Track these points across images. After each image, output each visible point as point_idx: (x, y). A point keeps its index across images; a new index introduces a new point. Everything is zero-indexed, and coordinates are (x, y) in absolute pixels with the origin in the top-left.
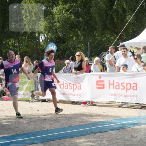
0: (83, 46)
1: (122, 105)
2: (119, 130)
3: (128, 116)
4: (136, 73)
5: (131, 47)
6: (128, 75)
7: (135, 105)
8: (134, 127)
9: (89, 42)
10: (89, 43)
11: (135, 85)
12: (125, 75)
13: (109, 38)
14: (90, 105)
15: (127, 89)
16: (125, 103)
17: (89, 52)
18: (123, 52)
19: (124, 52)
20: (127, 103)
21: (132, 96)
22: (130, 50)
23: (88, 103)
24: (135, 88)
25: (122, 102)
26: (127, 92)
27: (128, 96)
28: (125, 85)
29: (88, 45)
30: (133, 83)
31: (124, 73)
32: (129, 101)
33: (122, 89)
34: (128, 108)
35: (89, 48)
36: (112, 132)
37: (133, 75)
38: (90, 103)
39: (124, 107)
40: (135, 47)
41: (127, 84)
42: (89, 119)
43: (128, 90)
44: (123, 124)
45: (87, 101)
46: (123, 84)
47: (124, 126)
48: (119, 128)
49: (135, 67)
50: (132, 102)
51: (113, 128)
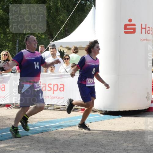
0: (12, 44)
1: (48, 107)
2: (42, 133)
3: (52, 119)
4: (64, 74)
5: (61, 46)
6: (55, 76)
7: (61, 106)
8: (58, 130)
9: (18, 40)
10: (17, 42)
11: (62, 86)
12: (52, 76)
13: (39, 37)
14: (13, 108)
15: (54, 90)
16: (51, 105)
17: (17, 51)
18: (52, 51)
19: (54, 51)
20: (53, 105)
21: (59, 98)
22: (61, 50)
23: (12, 105)
24: (62, 89)
25: (48, 104)
26: (53, 93)
27: (54, 98)
28: (52, 86)
29: (17, 43)
30: (61, 85)
31: (51, 74)
32: (55, 103)
33: (48, 90)
34: (54, 110)
35: (18, 46)
36: (35, 135)
37: (61, 76)
38: (14, 105)
39: (50, 109)
40: (65, 47)
41: (54, 85)
42: (11, 123)
43: (54, 92)
44: (46, 127)
45: (11, 103)
46: (50, 86)
47: (48, 129)
48: (43, 131)
49: (63, 67)
50: (58, 104)
51: (36, 131)
